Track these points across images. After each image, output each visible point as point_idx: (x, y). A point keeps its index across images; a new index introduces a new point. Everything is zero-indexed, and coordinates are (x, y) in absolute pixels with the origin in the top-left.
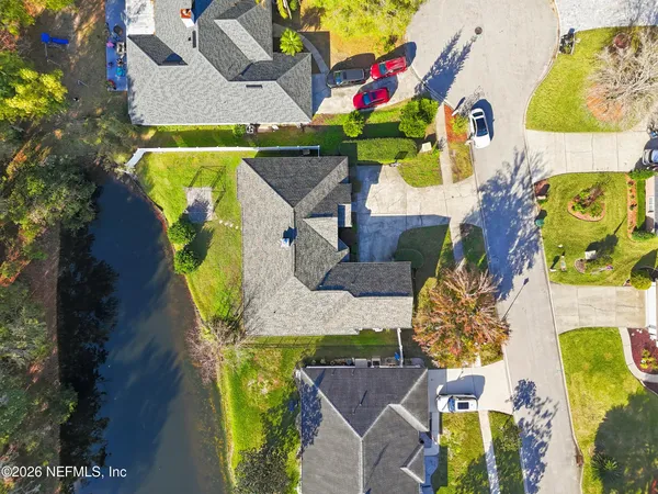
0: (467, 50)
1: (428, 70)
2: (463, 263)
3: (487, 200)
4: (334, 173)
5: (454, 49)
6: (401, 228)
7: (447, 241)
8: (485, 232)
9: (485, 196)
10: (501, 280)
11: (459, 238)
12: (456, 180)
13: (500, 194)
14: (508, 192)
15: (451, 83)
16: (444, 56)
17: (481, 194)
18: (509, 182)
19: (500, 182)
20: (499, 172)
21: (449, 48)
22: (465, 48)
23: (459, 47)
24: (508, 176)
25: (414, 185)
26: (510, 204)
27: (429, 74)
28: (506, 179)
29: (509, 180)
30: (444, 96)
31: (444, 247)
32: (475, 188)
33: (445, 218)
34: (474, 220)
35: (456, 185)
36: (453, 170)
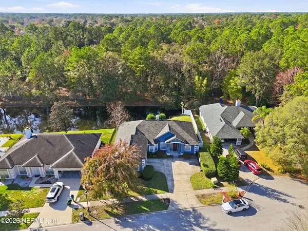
0: (285, 201)
1: (261, 185)
2: (144, 199)
3: (187, 213)
4: (191, 138)
5: (281, 195)
6: (166, 173)
7: (159, 191)
8: (164, 212)
9: (189, 211)
10: (130, 221)
11: (160, 198)
12: (198, 196)
13: (192, 220)
14: (195, 225)
15: (259, 194)
16: (274, 191)
17: (191, 210)
18: (202, 225)
19: (201, 220)
20: (208, 219)
21: (280, 193)
22: (285, 200)
23: (284, 197)
24: (206, 225)
25: (191, 178)
26: (186, 226)
27: (259, 185)
28: (204, 224)
29: (204, 226)
30: (250, 191)
31: (155, 190)
32: (194, 206)
33: (173, 191)
34: (172, 205)
35: (195, 196)
36: (204, 195)
